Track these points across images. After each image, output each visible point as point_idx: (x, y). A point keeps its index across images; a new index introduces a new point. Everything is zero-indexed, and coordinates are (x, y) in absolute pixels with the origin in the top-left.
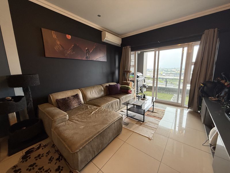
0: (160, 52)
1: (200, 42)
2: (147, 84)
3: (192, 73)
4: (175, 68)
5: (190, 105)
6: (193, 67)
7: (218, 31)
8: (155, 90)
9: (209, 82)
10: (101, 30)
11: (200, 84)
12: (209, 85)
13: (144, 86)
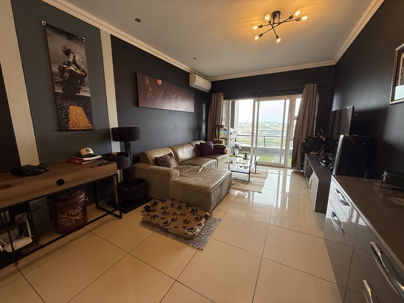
0: (260, 102)
1: (301, 95)
2: (240, 144)
3: (294, 130)
4: (269, 123)
5: (294, 165)
6: (295, 122)
7: (317, 86)
8: (254, 151)
9: (311, 137)
10: (189, 72)
11: (303, 141)
12: (310, 141)
13: (237, 147)
